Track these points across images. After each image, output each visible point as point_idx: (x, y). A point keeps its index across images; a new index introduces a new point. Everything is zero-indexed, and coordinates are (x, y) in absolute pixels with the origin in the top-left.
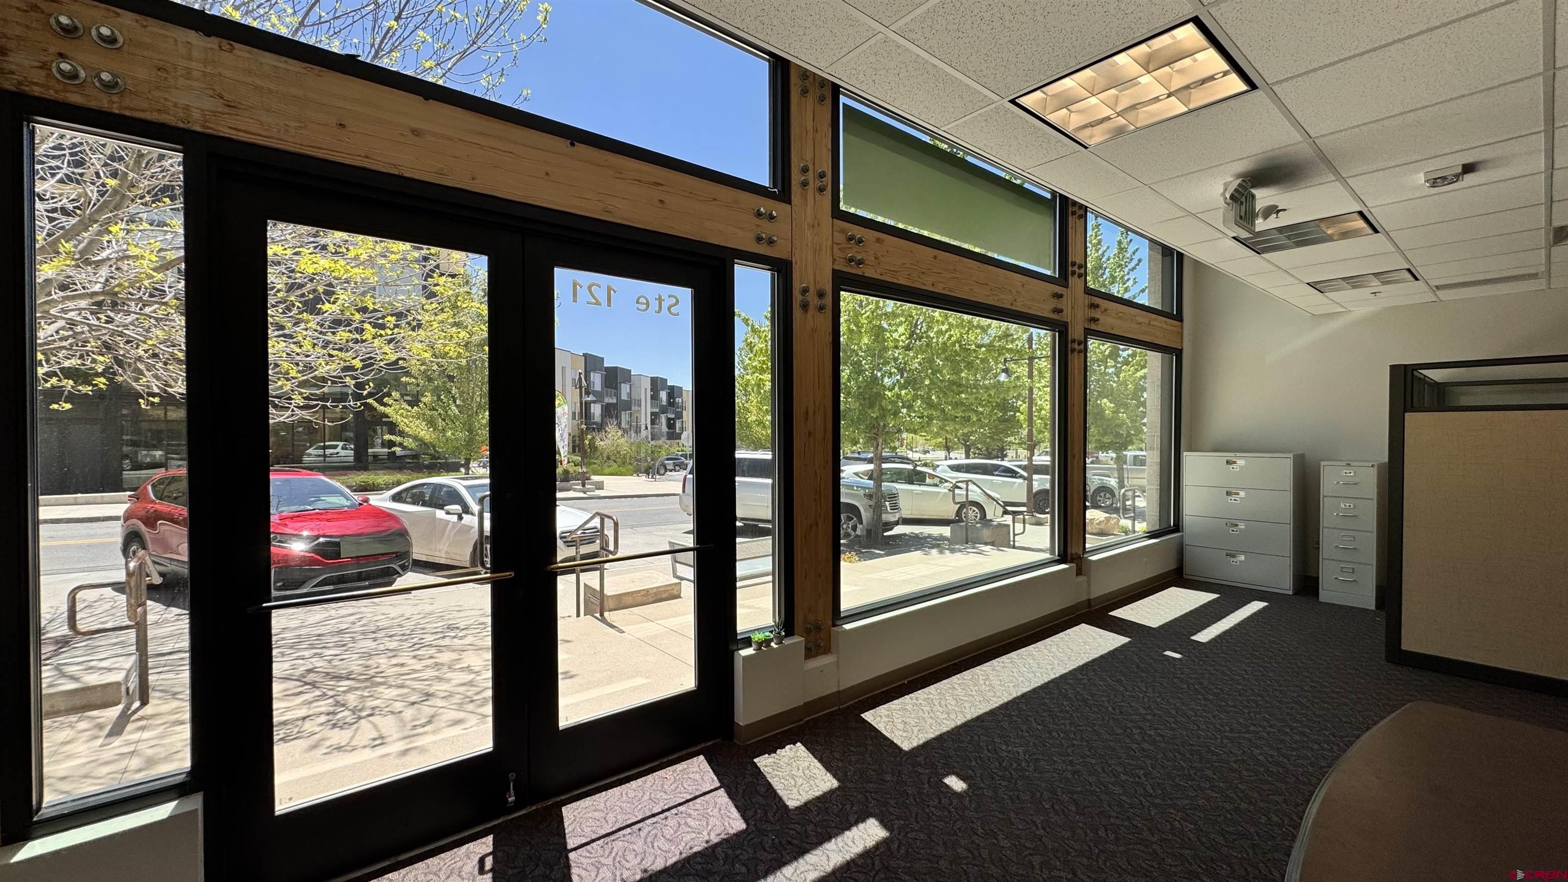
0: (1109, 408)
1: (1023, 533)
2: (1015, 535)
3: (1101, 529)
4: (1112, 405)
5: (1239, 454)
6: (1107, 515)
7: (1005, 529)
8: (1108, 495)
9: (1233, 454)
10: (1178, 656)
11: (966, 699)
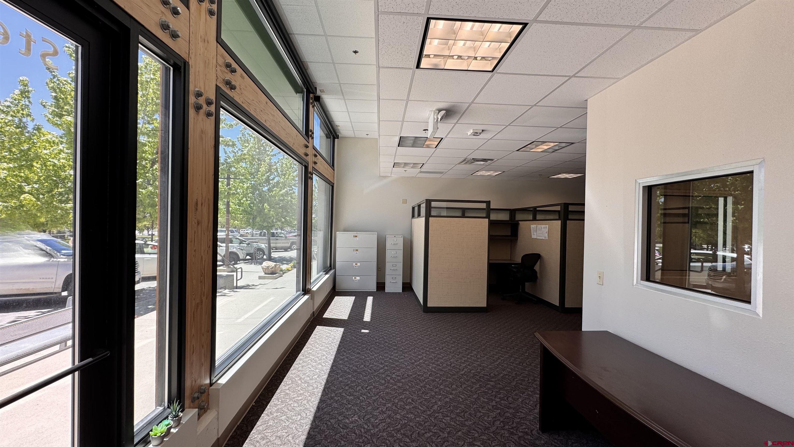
0: (267, 208)
1: (241, 278)
2: (237, 280)
3: (272, 271)
4: (268, 207)
5: (358, 233)
6: (275, 263)
7: (232, 277)
8: (261, 253)
9: (356, 233)
10: (367, 331)
11: (300, 398)
